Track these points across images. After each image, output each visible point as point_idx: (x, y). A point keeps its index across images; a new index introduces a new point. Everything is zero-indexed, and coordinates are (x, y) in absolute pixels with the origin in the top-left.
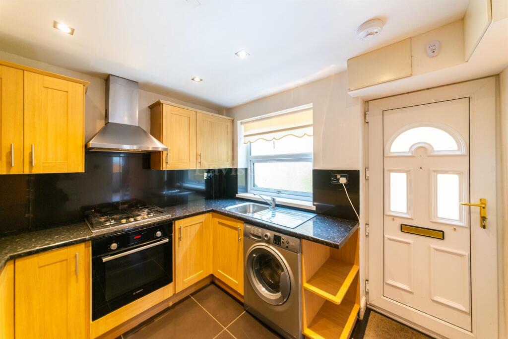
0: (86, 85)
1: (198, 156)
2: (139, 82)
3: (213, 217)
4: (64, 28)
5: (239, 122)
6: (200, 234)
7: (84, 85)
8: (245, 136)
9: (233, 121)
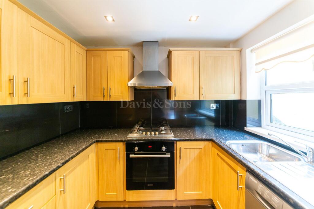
0: (129, 51)
1: (201, 88)
2: (158, 41)
3: (213, 146)
4: (110, 19)
5: (248, 51)
6: (200, 158)
7: (128, 51)
8: (257, 64)
9: (240, 51)
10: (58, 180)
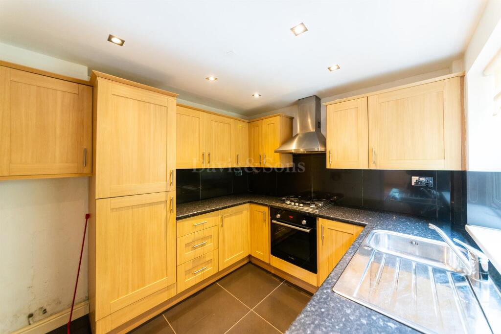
1: (370, 152)
8: (496, 98)
9: (462, 77)
10: (220, 217)
